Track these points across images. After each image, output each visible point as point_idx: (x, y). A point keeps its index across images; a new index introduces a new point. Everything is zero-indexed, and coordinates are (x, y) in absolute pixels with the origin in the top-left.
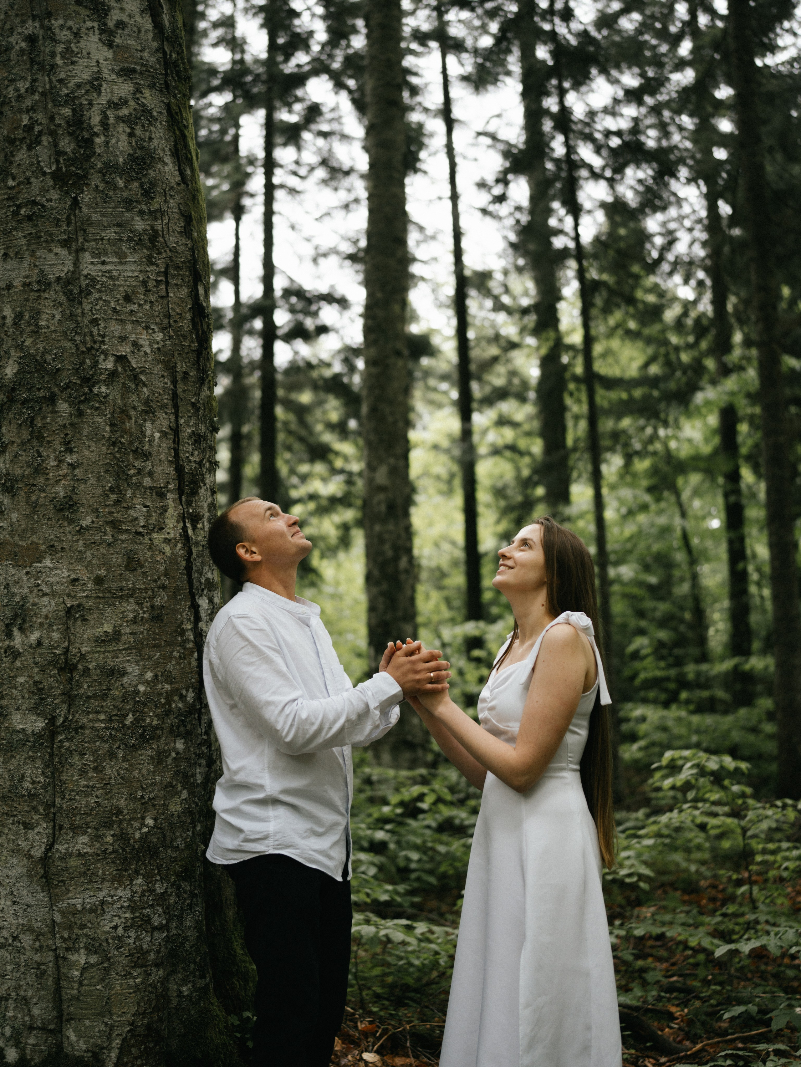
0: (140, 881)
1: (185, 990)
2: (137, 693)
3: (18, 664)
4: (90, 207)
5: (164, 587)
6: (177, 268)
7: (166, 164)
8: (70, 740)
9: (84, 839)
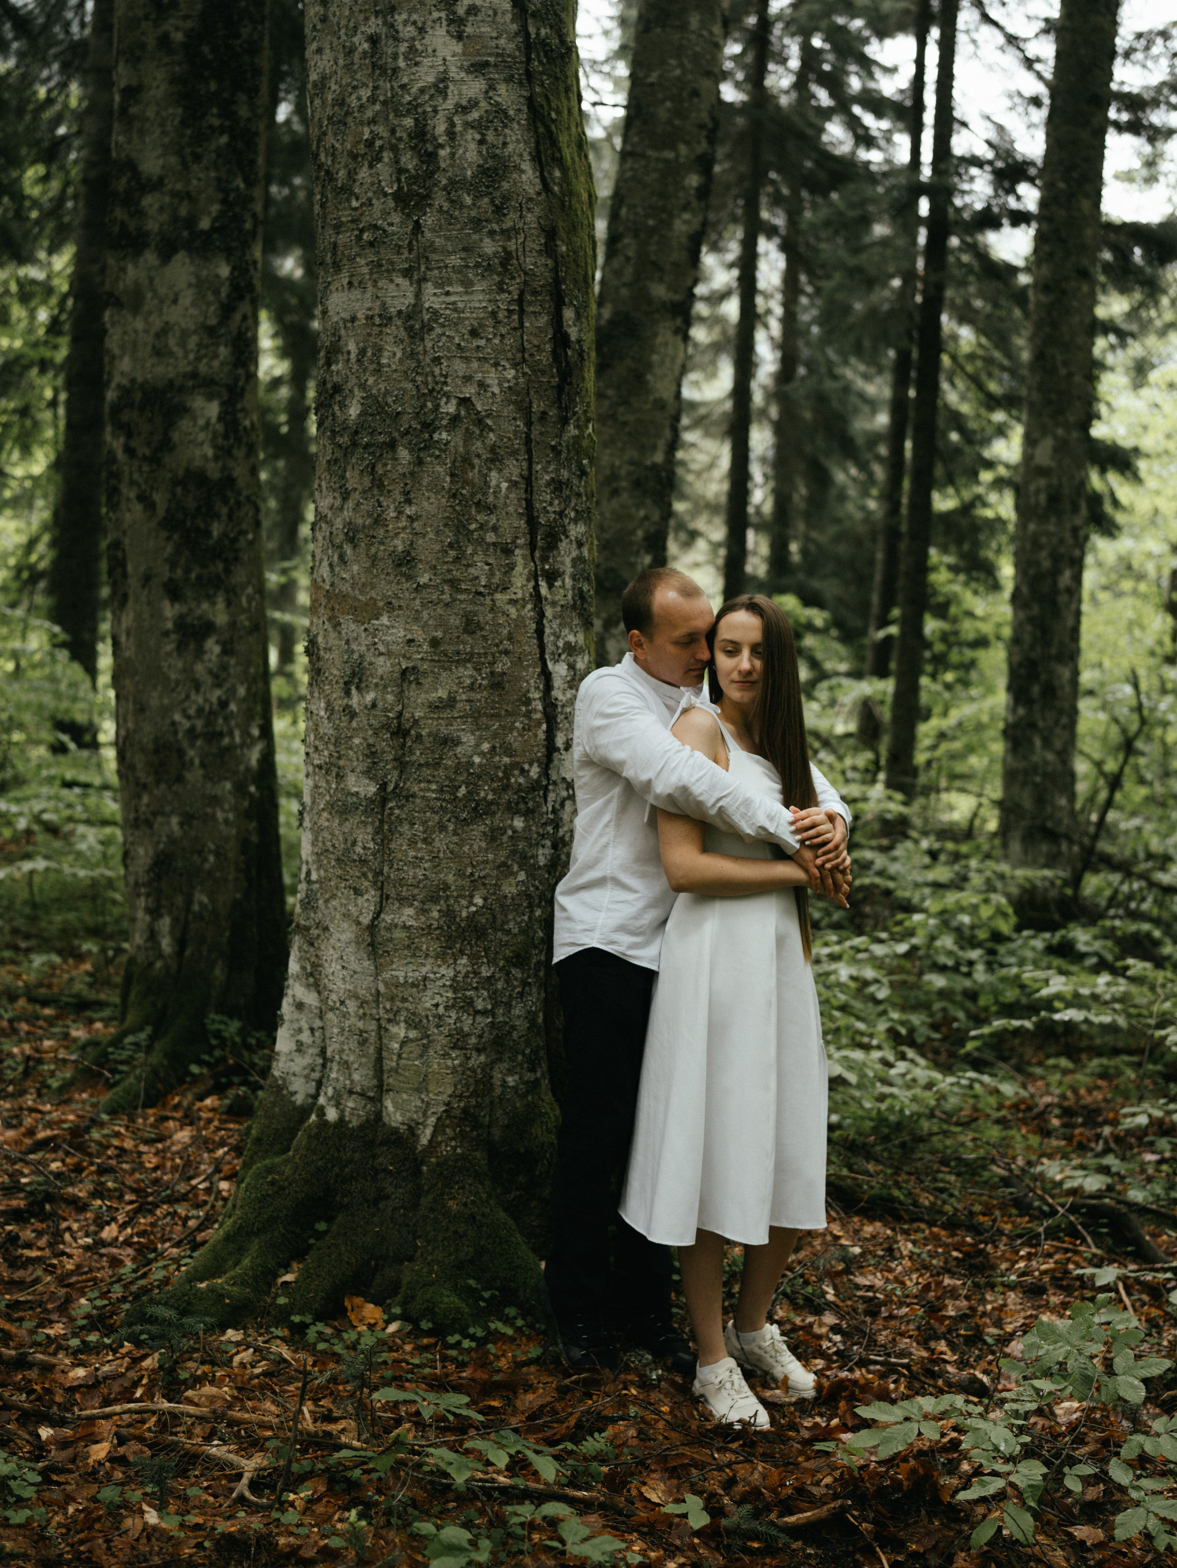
0: (464, 961)
1: (511, 1080)
2: (471, 764)
3: (354, 724)
4: (433, 230)
5: (506, 652)
6: (535, 293)
7: (523, 172)
8: (401, 807)
9: (409, 911)
